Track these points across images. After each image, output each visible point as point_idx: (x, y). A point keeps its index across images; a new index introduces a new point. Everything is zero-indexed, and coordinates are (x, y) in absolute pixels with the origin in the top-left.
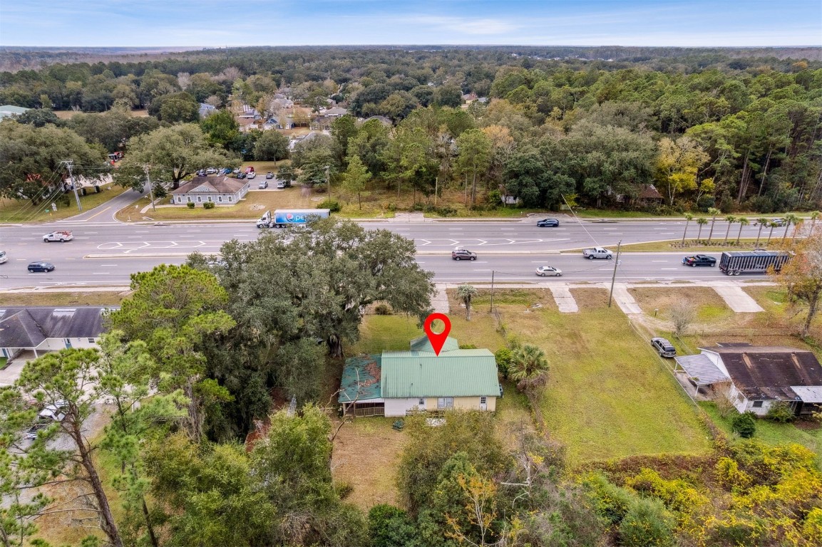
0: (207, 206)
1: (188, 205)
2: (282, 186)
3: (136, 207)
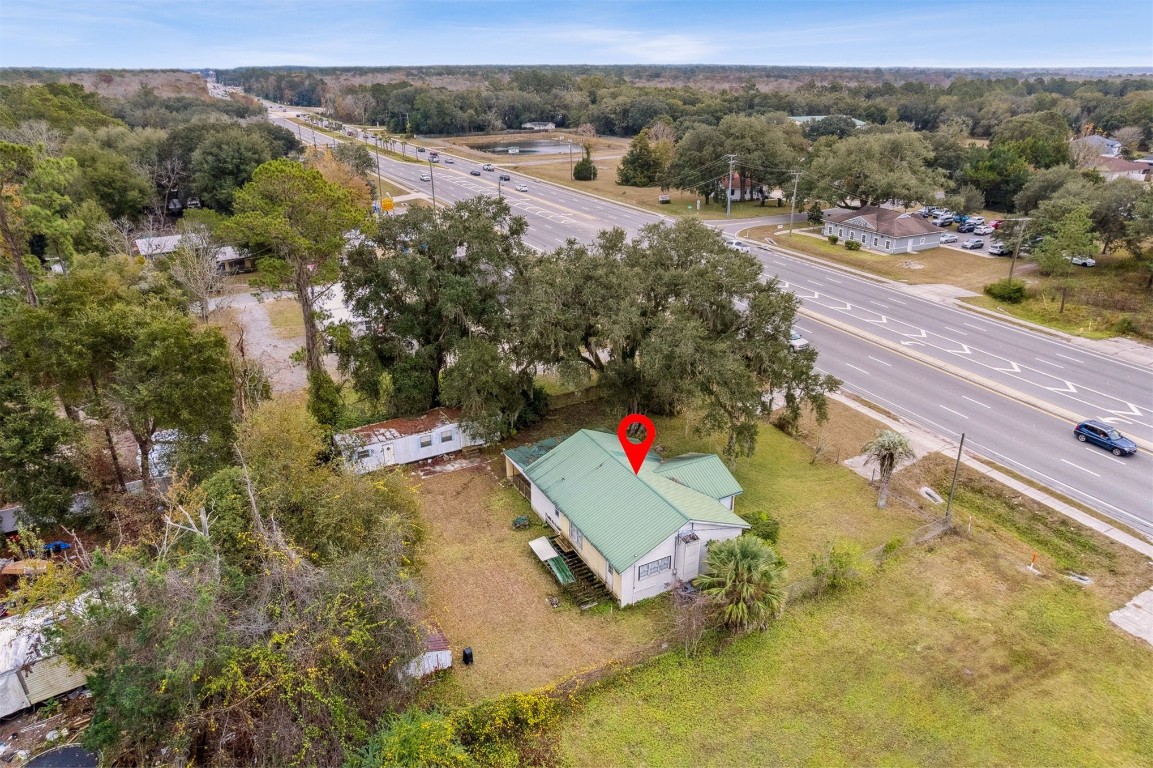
0: (851, 246)
1: (830, 238)
2: (995, 251)
3: (780, 227)
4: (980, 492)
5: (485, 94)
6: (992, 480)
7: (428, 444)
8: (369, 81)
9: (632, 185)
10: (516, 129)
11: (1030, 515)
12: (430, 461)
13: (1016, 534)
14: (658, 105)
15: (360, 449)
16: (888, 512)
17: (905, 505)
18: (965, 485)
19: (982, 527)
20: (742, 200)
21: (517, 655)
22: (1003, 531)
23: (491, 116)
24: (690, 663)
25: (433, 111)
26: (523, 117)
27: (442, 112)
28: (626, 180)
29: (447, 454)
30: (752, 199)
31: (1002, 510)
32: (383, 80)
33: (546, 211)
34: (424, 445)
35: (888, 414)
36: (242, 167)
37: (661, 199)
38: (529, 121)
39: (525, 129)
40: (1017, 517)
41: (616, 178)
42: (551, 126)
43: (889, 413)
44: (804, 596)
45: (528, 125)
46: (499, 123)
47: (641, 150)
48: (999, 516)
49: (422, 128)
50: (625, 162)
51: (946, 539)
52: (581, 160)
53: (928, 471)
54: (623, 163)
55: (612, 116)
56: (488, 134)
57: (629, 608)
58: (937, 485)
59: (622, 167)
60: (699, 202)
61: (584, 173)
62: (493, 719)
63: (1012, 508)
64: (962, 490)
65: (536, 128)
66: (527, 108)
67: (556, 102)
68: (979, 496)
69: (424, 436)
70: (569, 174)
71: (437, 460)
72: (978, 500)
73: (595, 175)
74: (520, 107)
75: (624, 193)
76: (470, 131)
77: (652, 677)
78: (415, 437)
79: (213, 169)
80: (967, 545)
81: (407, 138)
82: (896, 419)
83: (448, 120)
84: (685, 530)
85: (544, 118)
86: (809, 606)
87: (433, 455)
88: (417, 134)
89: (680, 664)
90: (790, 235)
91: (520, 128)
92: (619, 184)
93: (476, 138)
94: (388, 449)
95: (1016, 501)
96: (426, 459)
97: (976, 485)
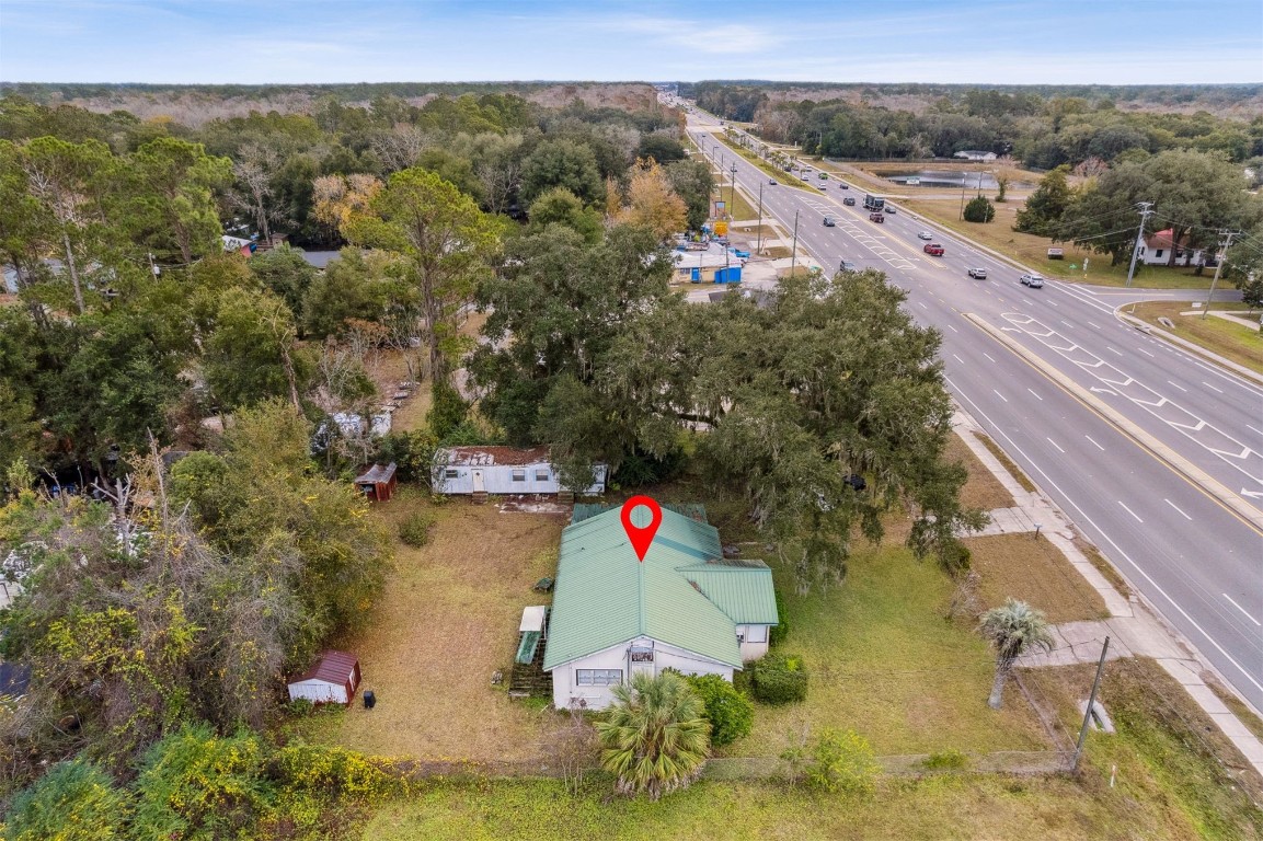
3: (1198, 305)
4: (1180, 738)
5: (919, 115)
6: (1212, 728)
7: (521, 479)
8: (801, 97)
9: (1032, 233)
10: (947, 157)
11: (1241, 803)
12: (521, 497)
13: (1200, 824)
14: (1132, 134)
15: (450, 468)
16: (1002, 716)
17: (1034, 715)
18: (1161, 719)
19: (1147, 791)
20: (1172, 266)
21: (417, 717)
22: (1182, 810)
23: (916, 141)
24: (566, 800)
25: (848, 131)
26: (957, 144)
27: (857, 134)
28: (1026, 226)
29: (541, 494)
30: (1188, 265)
31: (1199, 777)
32: (815, 97)
33: (892, 252)
34: (516, 479)
35: (1118, 584)
36: (560, 177)
37: (1049, 253)
38: (964, 150)
39: (958, 157)
40: (1218, 797)
41: (1014, 223)
42: (991, 156)
43: (1122, 583)
44: (772, 780)
45: (962, 154)
46: (924, 150)
47: (1054, 190)
48: (1191, 785)
49: (833, 150)
50: (1030, 203)
51: (1055, 784)
52: (976, 197)
53: (1115, 679)
54: (1028, 206)
55: (1065, 148)
56: (908, 161)
57: (565, 713)
58: (1117, 706)
59: (1025, 210)
60: (1087, 261)
61: (978, 213)
62: (311, 768)
63: (1218, 781)
64: (1152, 726)
65: (971, 158)
66: (964, 134)
67: (1005, 128)
68: (1174, 743)
69: (518, 470)
70: (959, 213)
71: (529, 498)
72: (1169, 748)
73: (990, 218)
74: (956, 131)
75: (1012, 241)
76: (888, 156)
77: (517, 796)
78: (507, 468)
79: (536, 176)
80: (1085, 806)
81: (815, 160)
82: (1126, 595)
83: (863, 143)
84: (642, 645)
85: (983, 147)
86: (770, 794)
87: (525, 491)
88: (827, 157)
89: (555, 796)
90: (1203, 318)
91: (952, 156)
92: (1015, 230)
93: (892, 164)
94: (478, 474)
95: (1231, 774)
96: (519, 494)
97: (1178, 726)
